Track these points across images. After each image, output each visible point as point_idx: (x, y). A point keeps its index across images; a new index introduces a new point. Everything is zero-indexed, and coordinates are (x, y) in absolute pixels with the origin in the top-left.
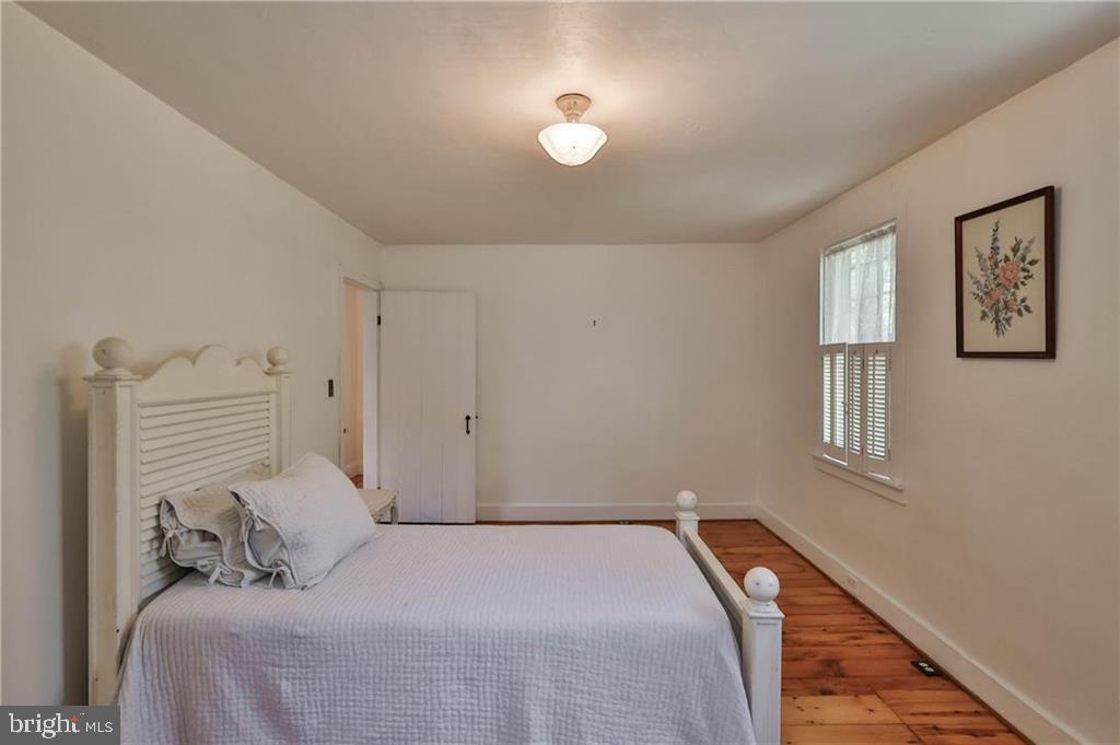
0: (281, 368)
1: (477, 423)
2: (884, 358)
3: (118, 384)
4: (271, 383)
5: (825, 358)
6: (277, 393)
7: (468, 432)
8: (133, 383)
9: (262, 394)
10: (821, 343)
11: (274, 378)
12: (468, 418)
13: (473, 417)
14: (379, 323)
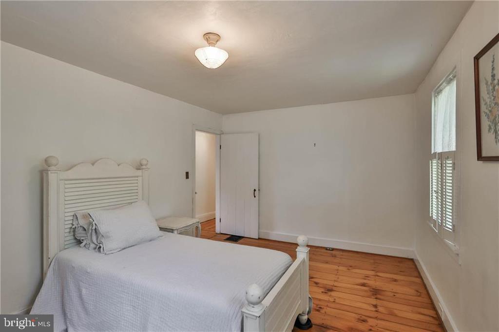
0: (144, 167)
1: (259, 192)
2: (451, 162)
3: (49, 172)
4: (139, 173)
5: (433, 162)
6: (142, 176)
7: (255, 197)
8: (58, 172)
9: (135, 177)
10: (433, 152)
11: (141, 171)
12: (255, 190)
13: (257, 190)
14: (220, 148)
